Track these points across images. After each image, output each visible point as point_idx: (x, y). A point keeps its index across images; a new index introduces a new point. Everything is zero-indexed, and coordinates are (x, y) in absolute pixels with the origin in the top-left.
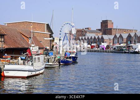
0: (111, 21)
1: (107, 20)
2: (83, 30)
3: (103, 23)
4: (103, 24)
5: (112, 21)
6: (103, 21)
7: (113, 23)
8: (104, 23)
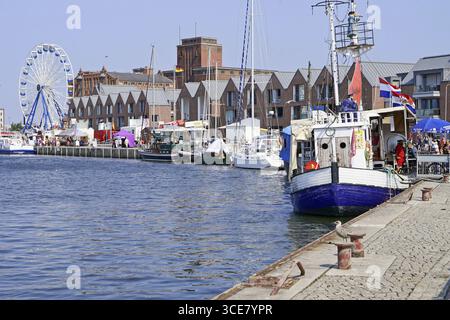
0: (214, 41)
1: (199, 40)
2: (103, 75)
3: (186, 48)
4: (184, 52)
5: (219, 43)
6: (184, 41)
7: (219, 49)
8: (190, 50)
